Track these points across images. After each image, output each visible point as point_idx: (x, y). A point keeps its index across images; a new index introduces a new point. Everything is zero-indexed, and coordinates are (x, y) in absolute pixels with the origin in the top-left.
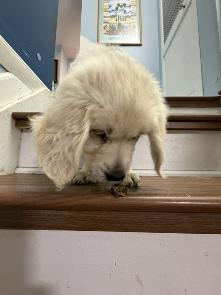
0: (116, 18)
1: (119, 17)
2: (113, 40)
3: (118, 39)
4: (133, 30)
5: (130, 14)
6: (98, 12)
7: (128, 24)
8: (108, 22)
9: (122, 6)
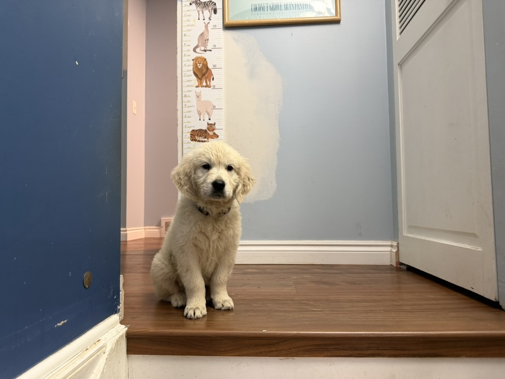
2: (262, 12)
3: (276, 7)
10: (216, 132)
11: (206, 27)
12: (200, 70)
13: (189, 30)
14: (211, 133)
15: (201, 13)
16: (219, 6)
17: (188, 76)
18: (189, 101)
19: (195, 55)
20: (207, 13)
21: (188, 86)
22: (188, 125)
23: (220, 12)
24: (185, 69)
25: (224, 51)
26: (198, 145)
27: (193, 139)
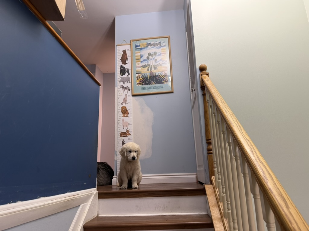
0: (147, 67)
1: (151, 66)
2: (146, 90)
3: (150, 88)
4: (165, 78)
5: (161, 62)
6: (131, 63)
7: (159, 73)
8: (140, 72)
9: (153, 55)
10: (130, 133)
11: (126, 96)
12: (124, 111)
13: (120, 97)
14: (128, 133)
15: (124, 91)
16: (130, 88)
17: (120, 113)
18: (120, 122)
19: (122, 106)
20: (126, 91)
21: (120, 117)
22: (119, 131)
23: (131, 90)
24: (118, 111)
25: (132, 104)
26: (123, 138)
27: (121, 136)
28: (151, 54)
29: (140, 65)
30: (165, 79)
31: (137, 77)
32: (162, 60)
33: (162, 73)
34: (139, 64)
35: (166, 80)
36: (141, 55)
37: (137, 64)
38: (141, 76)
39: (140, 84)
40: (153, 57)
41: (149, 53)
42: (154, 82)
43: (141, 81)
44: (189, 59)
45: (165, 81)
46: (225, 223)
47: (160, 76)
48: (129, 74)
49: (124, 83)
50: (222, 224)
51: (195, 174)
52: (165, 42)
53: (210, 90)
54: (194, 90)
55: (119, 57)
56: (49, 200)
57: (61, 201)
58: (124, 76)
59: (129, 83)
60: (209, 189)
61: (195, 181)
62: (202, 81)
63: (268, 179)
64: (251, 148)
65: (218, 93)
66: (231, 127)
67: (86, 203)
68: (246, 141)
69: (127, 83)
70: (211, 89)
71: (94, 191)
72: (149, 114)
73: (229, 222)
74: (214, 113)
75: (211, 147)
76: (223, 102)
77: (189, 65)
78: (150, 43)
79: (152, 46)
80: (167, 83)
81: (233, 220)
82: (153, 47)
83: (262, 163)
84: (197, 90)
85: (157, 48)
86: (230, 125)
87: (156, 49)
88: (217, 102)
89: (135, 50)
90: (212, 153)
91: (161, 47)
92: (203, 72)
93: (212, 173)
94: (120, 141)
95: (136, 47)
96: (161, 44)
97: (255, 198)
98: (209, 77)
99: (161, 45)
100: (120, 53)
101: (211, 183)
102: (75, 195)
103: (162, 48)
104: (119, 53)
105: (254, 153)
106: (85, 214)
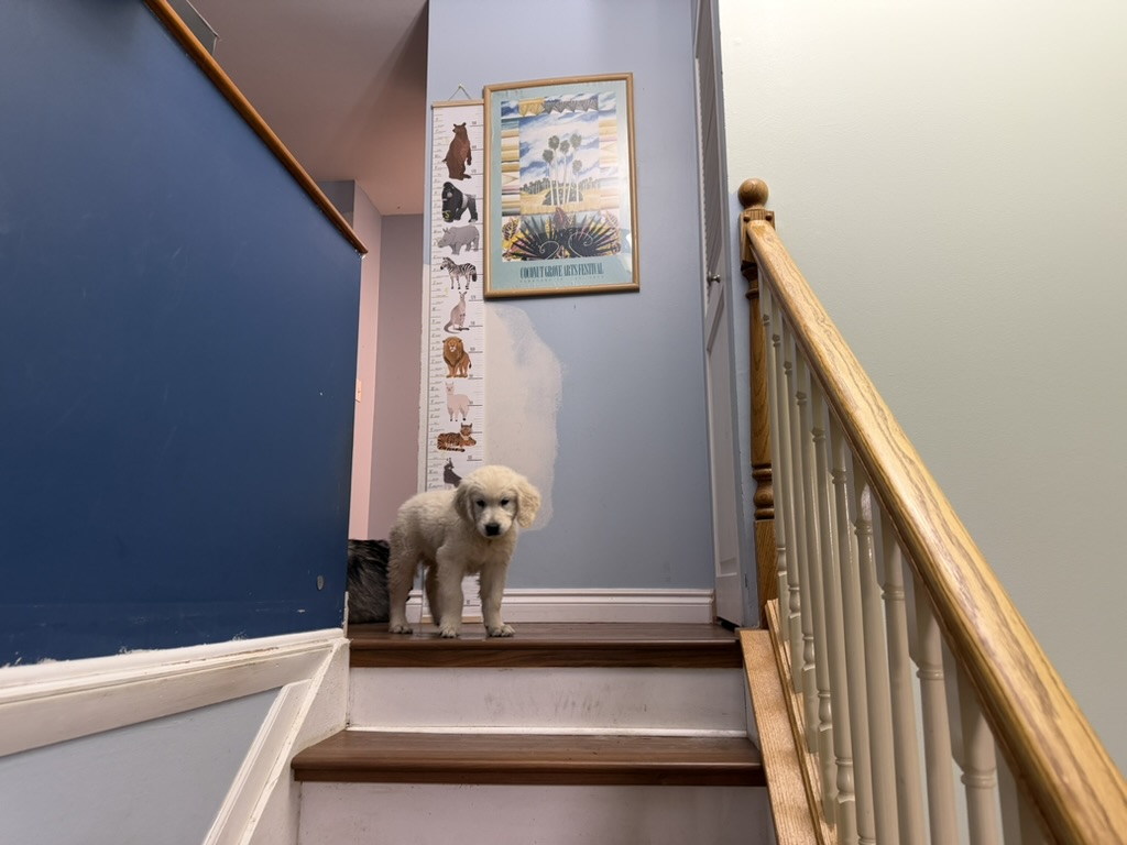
0: (545, 192)
1: (557, 188)
2: (536, 279)
3: (553, 272)
4: (608, 234)
5: (596, 174)
6: (484, 174)
7: (589, 214)
8: (517, 210)
9: (568, 145)
10: (472, 436)
11: (462, 298)
12: (454, 354)
13: (439, 303)
14: (466, 438)
15: (455, 279)
16: (479, 271)
17: (437, 362)
18: (437, 396)
19: (446, 335)
20: (463, 280)
21: (437, 376)
22: (435, 427)
23: (480, 278)
24: (432, 353)
25: (485, 329)
26: (448, 454)
27: (441, 447)
28: (561, 141)
29: (519, 184)
30: (608, 237)
31: (506, 229)
32: (601, 166)
33: (599, 214)
34: (515, 179)
35: (614, 243)
36: (520, 144)
37: (508, 180)
38: (519, 226)
39: (518, 255)
40: (569, 154)
41: (551, 136)
42: (567, 248)
43: (520, 243)
44: (704, 161)
45: (609, 246)
46: (809, 768)
47: (592, 226)
48: (474, 216)
49: (456, 251)
50: (798, 771)
51: (708, 592)
52: (613, 97)
53: (775, 275)
54: (718, 280)
55: (440, 151)
56: (163, 663)
57: (208, 667)
58: (456, 224)
59: (476, 250)
60: (754, 645)
61: (707, 618)
62: (749, 243)
63: (979, 604)
64: (919, 490)
65: (803, 287)
66: (848, 413)
67: (305, 681)
68: (903, 464)
69: (468, 249)
70: (779, 272)
71: (335, 639)
72: (545, 367)
73: (823, 767)
74: (787, 365)
75: (769, 492)
76: (823, 322)
77: (702, 186)
78: (556, 101)
79: (566, 111)
80: (618, 254)
81: (840, 757)
82: (567, 115)
83: (960, 546)
84: (729, 279)
85: (584, 118)
86: (842, 405)
87: (582, 123)
88: (799, 318)
89: (500, 123)
90: (771, 516)
91: (597, 117)
92: (754, 208)
93: (768, 589)
94: (435, 465)
95: (503, 115)
96: (600, 105)
97: (924, 676)
98: (774, 227)
99: (597, 108)
100: (443, 135)
101: (765, 624)
102: (261, 650)
103: (601, 119)
104: (440, 135)
105: (930, 506)
106: (300, 721)
